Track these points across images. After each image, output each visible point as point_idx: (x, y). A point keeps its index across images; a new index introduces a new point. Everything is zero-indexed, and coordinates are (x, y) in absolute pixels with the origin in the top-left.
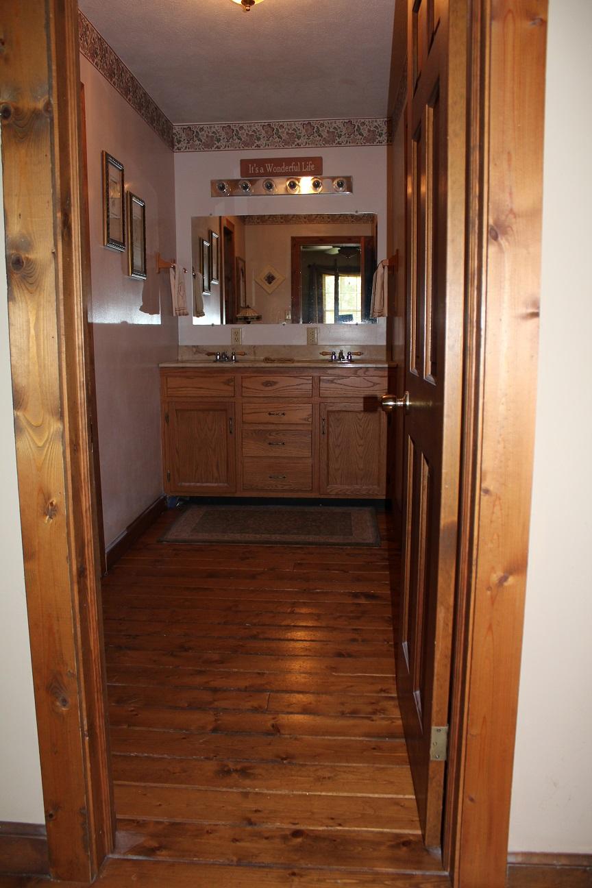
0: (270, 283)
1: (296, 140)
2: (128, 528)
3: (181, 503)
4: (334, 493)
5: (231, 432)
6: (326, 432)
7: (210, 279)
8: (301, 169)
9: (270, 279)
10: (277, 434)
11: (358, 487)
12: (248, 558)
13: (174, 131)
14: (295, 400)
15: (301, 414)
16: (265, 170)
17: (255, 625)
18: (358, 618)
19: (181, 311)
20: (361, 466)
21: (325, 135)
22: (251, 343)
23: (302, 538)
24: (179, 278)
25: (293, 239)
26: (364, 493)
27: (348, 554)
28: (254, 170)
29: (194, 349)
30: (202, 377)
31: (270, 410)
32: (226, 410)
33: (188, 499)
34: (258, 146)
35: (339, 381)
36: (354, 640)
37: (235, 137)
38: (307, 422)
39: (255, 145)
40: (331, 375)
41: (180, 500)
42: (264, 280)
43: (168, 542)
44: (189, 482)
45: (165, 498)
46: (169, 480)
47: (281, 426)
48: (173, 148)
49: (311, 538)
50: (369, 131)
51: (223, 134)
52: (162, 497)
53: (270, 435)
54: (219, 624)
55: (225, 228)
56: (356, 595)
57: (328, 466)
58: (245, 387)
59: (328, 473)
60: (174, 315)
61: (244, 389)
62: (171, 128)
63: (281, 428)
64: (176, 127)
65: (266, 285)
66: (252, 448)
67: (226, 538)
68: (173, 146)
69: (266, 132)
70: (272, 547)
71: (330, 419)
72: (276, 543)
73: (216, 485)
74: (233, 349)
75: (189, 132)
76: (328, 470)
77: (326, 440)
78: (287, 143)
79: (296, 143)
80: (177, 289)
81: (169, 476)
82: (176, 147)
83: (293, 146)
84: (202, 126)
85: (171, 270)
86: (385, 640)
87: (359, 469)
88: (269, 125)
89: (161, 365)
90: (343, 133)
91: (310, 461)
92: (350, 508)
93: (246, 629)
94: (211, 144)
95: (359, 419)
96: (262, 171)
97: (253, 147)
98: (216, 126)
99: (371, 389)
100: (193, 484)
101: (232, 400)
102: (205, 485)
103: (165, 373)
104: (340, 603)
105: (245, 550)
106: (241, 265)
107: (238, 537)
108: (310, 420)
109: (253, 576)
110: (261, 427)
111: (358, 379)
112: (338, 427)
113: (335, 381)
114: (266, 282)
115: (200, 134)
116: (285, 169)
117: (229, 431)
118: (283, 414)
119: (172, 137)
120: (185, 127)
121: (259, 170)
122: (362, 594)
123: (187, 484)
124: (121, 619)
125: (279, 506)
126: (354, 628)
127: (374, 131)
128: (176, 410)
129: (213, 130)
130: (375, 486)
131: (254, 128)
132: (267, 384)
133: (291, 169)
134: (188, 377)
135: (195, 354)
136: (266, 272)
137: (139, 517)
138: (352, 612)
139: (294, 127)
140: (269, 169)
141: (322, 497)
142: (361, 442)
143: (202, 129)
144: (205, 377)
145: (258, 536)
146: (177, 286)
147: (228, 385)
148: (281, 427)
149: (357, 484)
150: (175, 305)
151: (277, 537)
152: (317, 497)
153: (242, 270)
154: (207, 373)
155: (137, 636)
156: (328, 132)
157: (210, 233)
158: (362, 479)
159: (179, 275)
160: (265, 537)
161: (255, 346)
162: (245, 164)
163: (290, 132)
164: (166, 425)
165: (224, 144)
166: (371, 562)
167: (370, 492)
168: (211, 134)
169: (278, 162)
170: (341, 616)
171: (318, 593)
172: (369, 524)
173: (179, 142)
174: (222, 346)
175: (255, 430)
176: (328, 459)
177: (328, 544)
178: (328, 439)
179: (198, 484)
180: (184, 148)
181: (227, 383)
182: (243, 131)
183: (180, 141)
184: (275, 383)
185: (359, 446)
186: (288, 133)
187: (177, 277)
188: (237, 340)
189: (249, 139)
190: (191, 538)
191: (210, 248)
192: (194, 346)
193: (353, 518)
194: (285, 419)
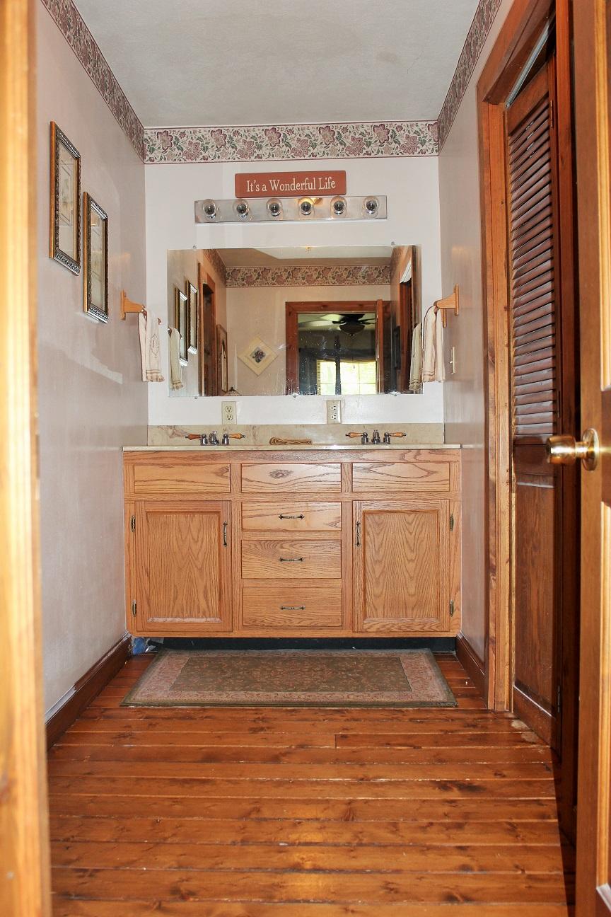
0: (258, 361)
1: (310, 148)
2: (77, 685)
3: (152, 647)
4: (373, 629)
5: (225, 544)
6: (361, 542)
7: (187, 345)
8: (317, 187)
9: (259, 356)
10: (291, 546)
11: (408, 620)
12: (262, 729)
13: (146, 137)
14: (315, 496)
15: (325, 515)
16: (269, 187)
17: (293, 844)
18: (460, 826)
19: (154, 375)
20: (412, 591)
21: (348, 142)
22: (249, 422)
23: (338, 696)
24: (152, 328)
25: (288, 305)
26: (417, 628)
27: (411, 720)
28: (254, 188)
29: (170, 431)
30: (184, 465)
31: (281, 512)
32: (218, 512)
33: (162, 642)
34: (258, 156)
35: (380, 470)
36: (465, 868)
37: (227, 145)
38: (334, 529)
39: (255, 155)
40: (367, 461)
41: (150, 643)
42: (251, 358)
43: (136, 705)
44: (165, 616)
45: (129, 640)
46: (135, 613)
47: (298, 534)
48: (144, 158)
49: (352, 697)
50: (408, 137)
51: (212, 141)
52: (125, 640)
53: (282, 547)
54: (234, 843)
55: (204, 285)
56: (444, 786)
57: (365, 590)
58: (246, 479)
59: (365, 600)
60: (144, 379)
61: (244, 482)
62: (141, 131)
63: (297, 538)
64: (149, 131)
65: (252, 363)
66: (257, 568)
67: (224, 698)
68: (143, 155)
69: (270, 139)
70: (294, 710)
71: (367, 523)
72: (301, 704)
73: (203, 620)
74: (225, 430)
75: (165, 138)
76: (364, 596)
77: (361, 553)
78: (298, 154)
79: (310, 153)
80: (148, 343)
81: (135, 608)
82: (147, 158)
83: (307, 157)
84: (183, 130)
85: (141, 315)
86: (517, 867)
87: (409, 595)
88: (274, 129)
89: (125, 449)
90: (373, 141)
91: (339, 584)
92: (398, 651)
93: (280, 852)
94: (196, 153)
95: (408, 523)
96: (265, 189)
97: (253, 158)
98: (202, 130)
99: (425, 479)
100: (169, 619)
101: (227, 497)
102: (187, 620)
103: (132, 460)
104: (424, 801)
105: (257, 716)
106: (222, 336)
107: (242, 696)
108: (339, 525)
109: (276, 758)
110: (268, 536)
111: (407, 466)
112: (378, 534)
113: (374, 469)
114: (254, 360)
115: (180, 140)
116: (295, 186)
117: (223, 542)
118: (301, 517)
119: (143, 143)
120: (160, 131)
121: (261, 187)
122: (454, 783)
123: (161, 620)
124: (67, 840)
125: (293, 651)
126: (459, 844)
127: (414, 138)
128: (147, 513)
129: (199, 135)
130: (433, 619)
131: (253, 134)
132: (277, 474)
133: (304, 187)
134: (164, 466)
135: (171, 437)
136: (253, 348)
137: (91, 670)
138: (446, 815)
139: (307, 132)
140: (274, 187)
141: (357, 635)
142: (411, 556)
143: (183, 134)
144: (189, 465)
145: (272, 695)
146: (148, 341)
147: (222, 476)
148: (297, 536)
149: (406, 616)
150: (146, 366)
151: (300, 696)
152: (350, 636)
153: (223, 343)
154: (192, 459)
155: (97, 871)
156: (353, 139)
157: (188, 285)
158: (413, 609)
159: (152, 323)
160: (282, 695)
161: (254, 427)
162: (241, 180)
163: (302, 138)
164: (132, 533)
165: (214, 153)
166: (452, 732)
167: (426, 628)
168: (194, 141)
169: (286, 177)
170: (431, 824)
171: (382, 784)
172: (430, 673)
173: (152, 151)
174: (210, 427)
175: (260, 541)
176: (365, 580)
177: (378, 705)
178: (364, 553)
179: (178, 620)
180: (158, 159)
181: (220, 473)
182: (239, 137)
183: (154, 150)
184: (289, 473)
185: (409, 561)
186: (299, 140)
187: (148, 329)
188: (229, 418)
189: (246, 147)
190: (172, 698)
191: (187, 303)
192: (171, 427)
193: (404, 666)
194: (302, 524)
